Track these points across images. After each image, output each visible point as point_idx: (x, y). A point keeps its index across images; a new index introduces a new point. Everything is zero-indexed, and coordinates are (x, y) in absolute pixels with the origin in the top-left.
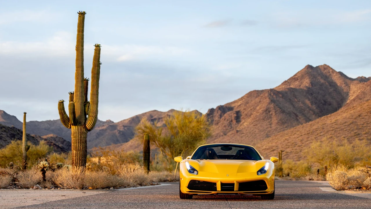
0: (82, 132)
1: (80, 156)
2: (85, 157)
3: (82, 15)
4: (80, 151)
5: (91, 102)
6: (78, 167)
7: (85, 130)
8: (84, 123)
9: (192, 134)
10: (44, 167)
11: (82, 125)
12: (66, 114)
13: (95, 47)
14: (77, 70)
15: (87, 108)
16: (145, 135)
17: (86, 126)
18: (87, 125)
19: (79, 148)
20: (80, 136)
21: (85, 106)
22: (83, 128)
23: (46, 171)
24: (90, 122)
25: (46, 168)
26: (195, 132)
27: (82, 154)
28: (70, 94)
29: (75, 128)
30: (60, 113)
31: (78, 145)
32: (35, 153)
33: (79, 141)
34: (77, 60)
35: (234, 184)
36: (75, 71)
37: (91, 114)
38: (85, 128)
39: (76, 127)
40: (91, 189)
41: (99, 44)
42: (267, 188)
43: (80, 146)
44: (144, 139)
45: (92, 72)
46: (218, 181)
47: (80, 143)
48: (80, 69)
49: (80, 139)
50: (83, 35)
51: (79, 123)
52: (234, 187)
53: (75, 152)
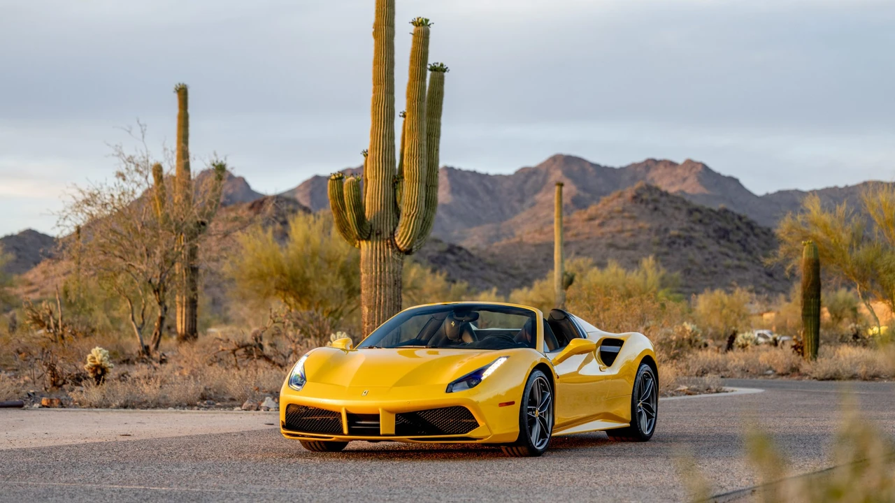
0: (384, 257)
4: (379, 308)
5: (406, 175)
7: (394, 252)
8: (391, 234)
11: (384, 239)
13: (413, 27)
14: (374, 92)
15: (398, 193)
16: (805, 245)
17: (395, 240)
18: (397, 239)
19: (377, 301)
20: (380, 268)
21: (395, 186)
22: (388, 248)
24: (405, 229)
29: (369, 247)
31: (375, 292)
33: (378, 281)
34: (376, 63)
35: (378, 415)
36: (371, 95)
37: (404, 210)
38: (393, 248)
39: (370, 243)
41: (424, 16)
42: (478, 425)
43: (380, 294)
44: (804, 257)
45: (408, 96)
46: (341, 407)
47: (380, 286)
48: (383, 87)
49: (381, 275)
51: (377, 234)
52: (379, 425)
53: (367, 311)
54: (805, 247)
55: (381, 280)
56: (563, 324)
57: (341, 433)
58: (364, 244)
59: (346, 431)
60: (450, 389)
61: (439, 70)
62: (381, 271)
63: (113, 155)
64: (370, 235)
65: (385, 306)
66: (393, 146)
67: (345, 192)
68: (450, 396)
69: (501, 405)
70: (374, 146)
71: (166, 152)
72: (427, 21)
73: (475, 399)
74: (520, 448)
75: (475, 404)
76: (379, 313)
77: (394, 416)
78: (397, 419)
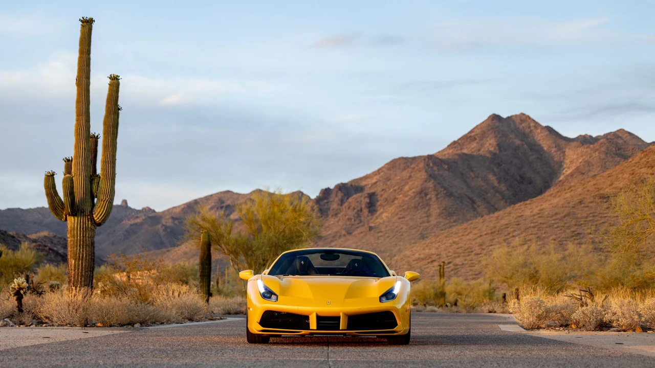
0: (86, 227)
1: (82, 270)
2: (90, 271)
3: (87, 24)
4: (82, 260)
5: (103, 175)
6: (78, 288)
7: (91, 224)
8: (90, 213)
9: (284, 231)
10: (21, 289)
11: (85, 215)
12: (58, 195)
13: (110, 80)
14: (77, 120)
15: (94, 186)
16: (202, 233)
17: (93, 216)
19: (81, 255)
20: (83, 234)
21: (91, 181)
22: (88, 221)
23: (24, 295)
24: (101, 209)
25: (24, 290)
26: (290, 230)
27: (85, 265)
28: (65, 161)
29: (75, 220)
30: (47, 195)
31: (80, 250)
32: (12, 263)
33: (81, 243)
34: (78, 102)
35: (339, 317)
37: (102, 197)
38: (91, 221)
39: (76, 218)
40: (100, 327)
41: (116, 74)
42: (397, 325)
43: (83, 251)
44: (201, 240)
45: (105, 124)
46: (311, 313)
47: (83, 246)
48: (84, 118)
49: (83, 239)
50: (89, 60)
51: (81, 212)
52: (339, 323)
53: (73, 262)
54: (202, 234)
55: (83, 241)
58: (71, 218)
59: (314, 328)
60: (381, 300)
62: (83, 237)
64: (77, 213)
65: (86, 259)
68: (383, 304)
73: (397, 307)
75: (398, 311)
76: (82, 263)
77: (347, 318)
78: (348, 320)
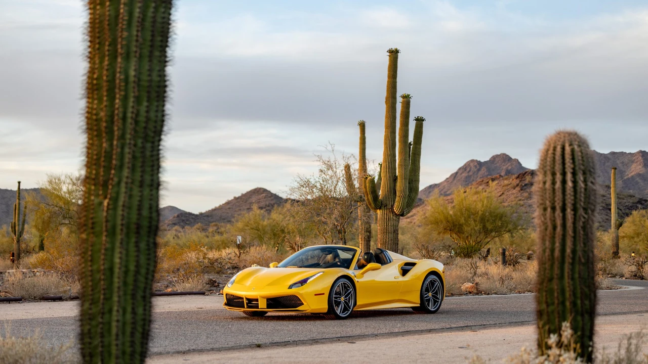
0: (388, 218)
7: (393, 215)
8: (392, 206)
11: (388, 209)
13: (401, 99)
18: (394, 209)
22: (390, 213)
35: (258, 299)
38: (392, 213)
39: (381, 211)
41: (407, 93)
42: (303, 304)
43: (386, 237)
46: (244, 296)
47: (386, 233)
51: (385, 206)
52: (258, 304)
55: (386, 229)
56: (380, 255)
57: (244, 307)
58: (378, 211)
59: (246, 307)
60: (290, 287)
61: (420, 121)
62: (386, 225)
63: (317, 161)
64: (381, 206)
66: (395, 160)
67: (367, 185)
68: (290, 290)
69: (316, 295)
70: (385, 160)
71: (344, 159)
72: (409, 95)
73: (301, 292)
74: (330, 315)
75: (301, 295)
77: (266, 300)
78: (267, 301)
